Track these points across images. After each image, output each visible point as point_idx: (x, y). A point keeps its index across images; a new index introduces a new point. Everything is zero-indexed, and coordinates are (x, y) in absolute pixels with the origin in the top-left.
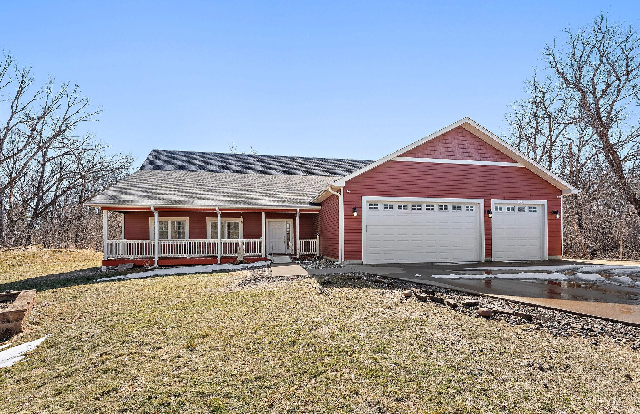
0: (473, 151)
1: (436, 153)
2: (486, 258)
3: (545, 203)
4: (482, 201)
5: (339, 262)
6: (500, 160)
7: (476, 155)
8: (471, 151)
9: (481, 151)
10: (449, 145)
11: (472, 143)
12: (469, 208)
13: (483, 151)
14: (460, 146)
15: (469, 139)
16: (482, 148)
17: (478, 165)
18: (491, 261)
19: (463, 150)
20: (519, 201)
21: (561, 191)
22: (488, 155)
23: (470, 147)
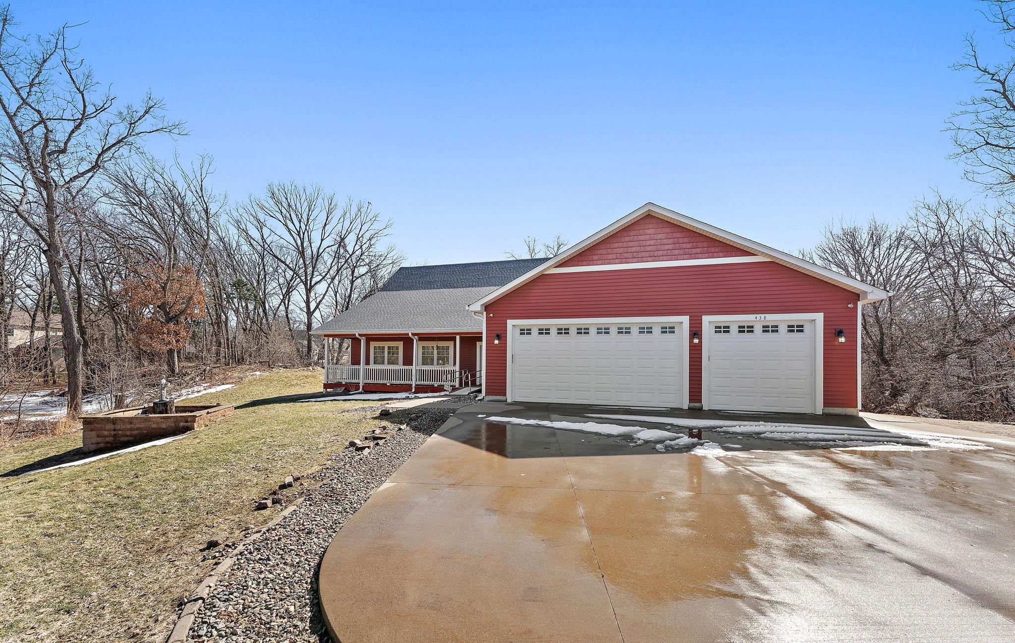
0: (671, 247)
1: (611, 256)
2: (692, 405)
3: (819, 317)
4: (685, 319)
5: (481, 398)
6: (721, 254)
7: (676, 252)
8: (667, 247)
9: (684, 246)
10: (631, 244)
11: (670, 235)
12: (668, 330)
13: (689, 246)
14: (648, 243)
15: (664, 230)
16: (686, 240)
17: (676, 267)
18: (701, 409)
19: (654, 248)
20: (758, 316)
21: (858, 295)
22: (698, 250)
23: (666, 241)
